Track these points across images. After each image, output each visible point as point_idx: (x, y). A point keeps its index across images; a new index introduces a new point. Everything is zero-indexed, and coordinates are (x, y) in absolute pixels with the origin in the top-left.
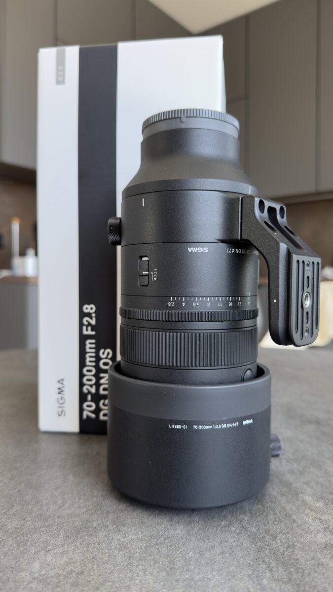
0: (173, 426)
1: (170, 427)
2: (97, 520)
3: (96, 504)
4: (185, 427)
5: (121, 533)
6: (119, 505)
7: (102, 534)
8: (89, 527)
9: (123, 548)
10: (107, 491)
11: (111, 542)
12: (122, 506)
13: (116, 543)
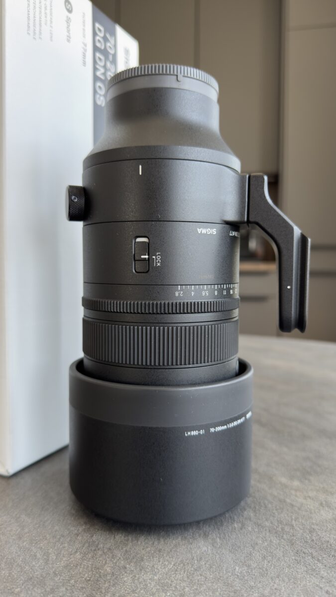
0: (189, 433)
1: (186, 435)
2: (106, 563)
3: (87, 545)
4: (202, 432)
5: (147, 570)
6: (115, 538)
7: (127, 579)
8: (105, 575)
9: (166, 588)
10: (85, 523)
11: (146, 585)
12: (120, 537)
13: (153, 584)
